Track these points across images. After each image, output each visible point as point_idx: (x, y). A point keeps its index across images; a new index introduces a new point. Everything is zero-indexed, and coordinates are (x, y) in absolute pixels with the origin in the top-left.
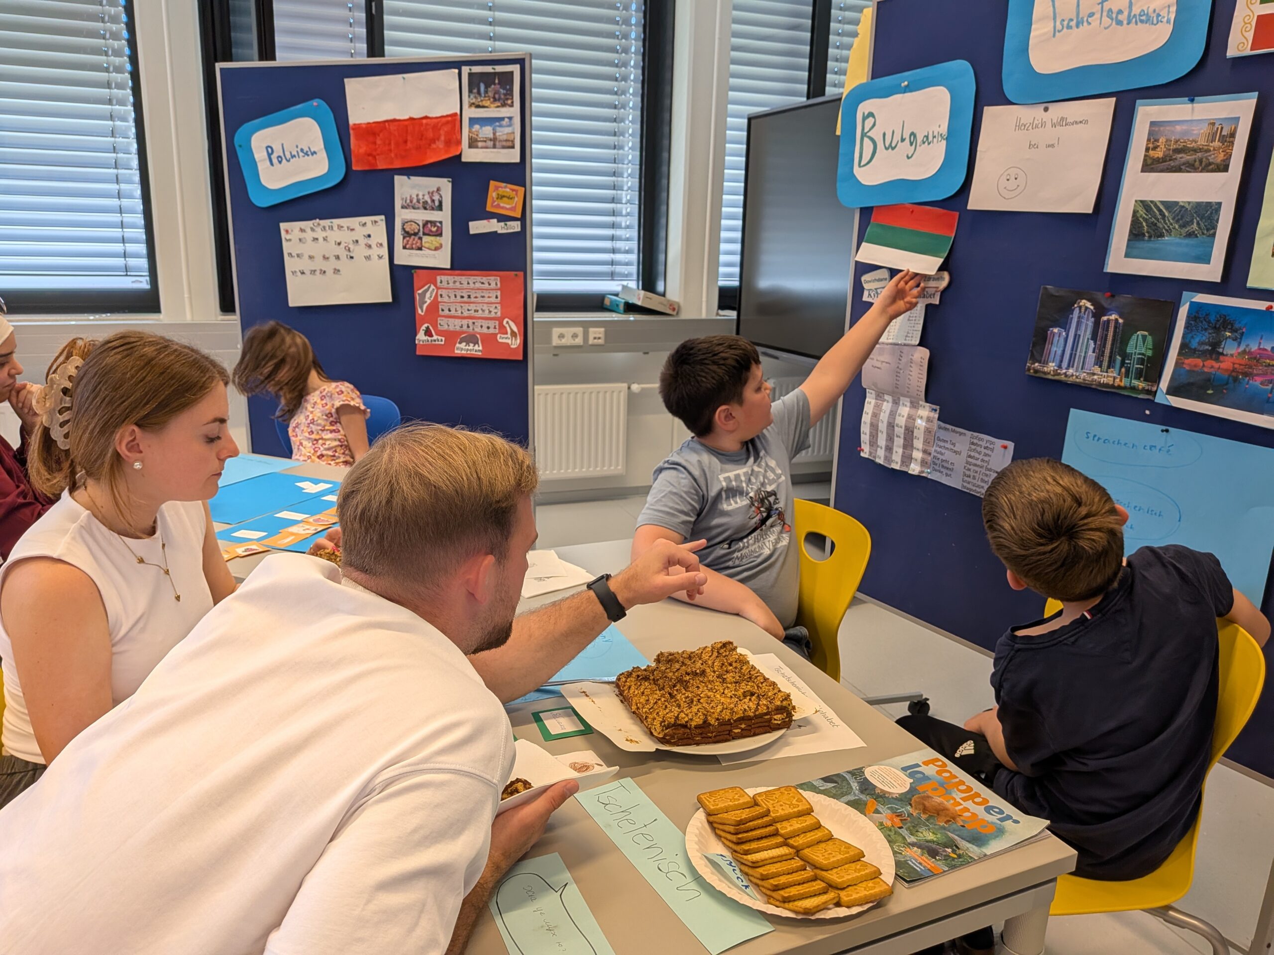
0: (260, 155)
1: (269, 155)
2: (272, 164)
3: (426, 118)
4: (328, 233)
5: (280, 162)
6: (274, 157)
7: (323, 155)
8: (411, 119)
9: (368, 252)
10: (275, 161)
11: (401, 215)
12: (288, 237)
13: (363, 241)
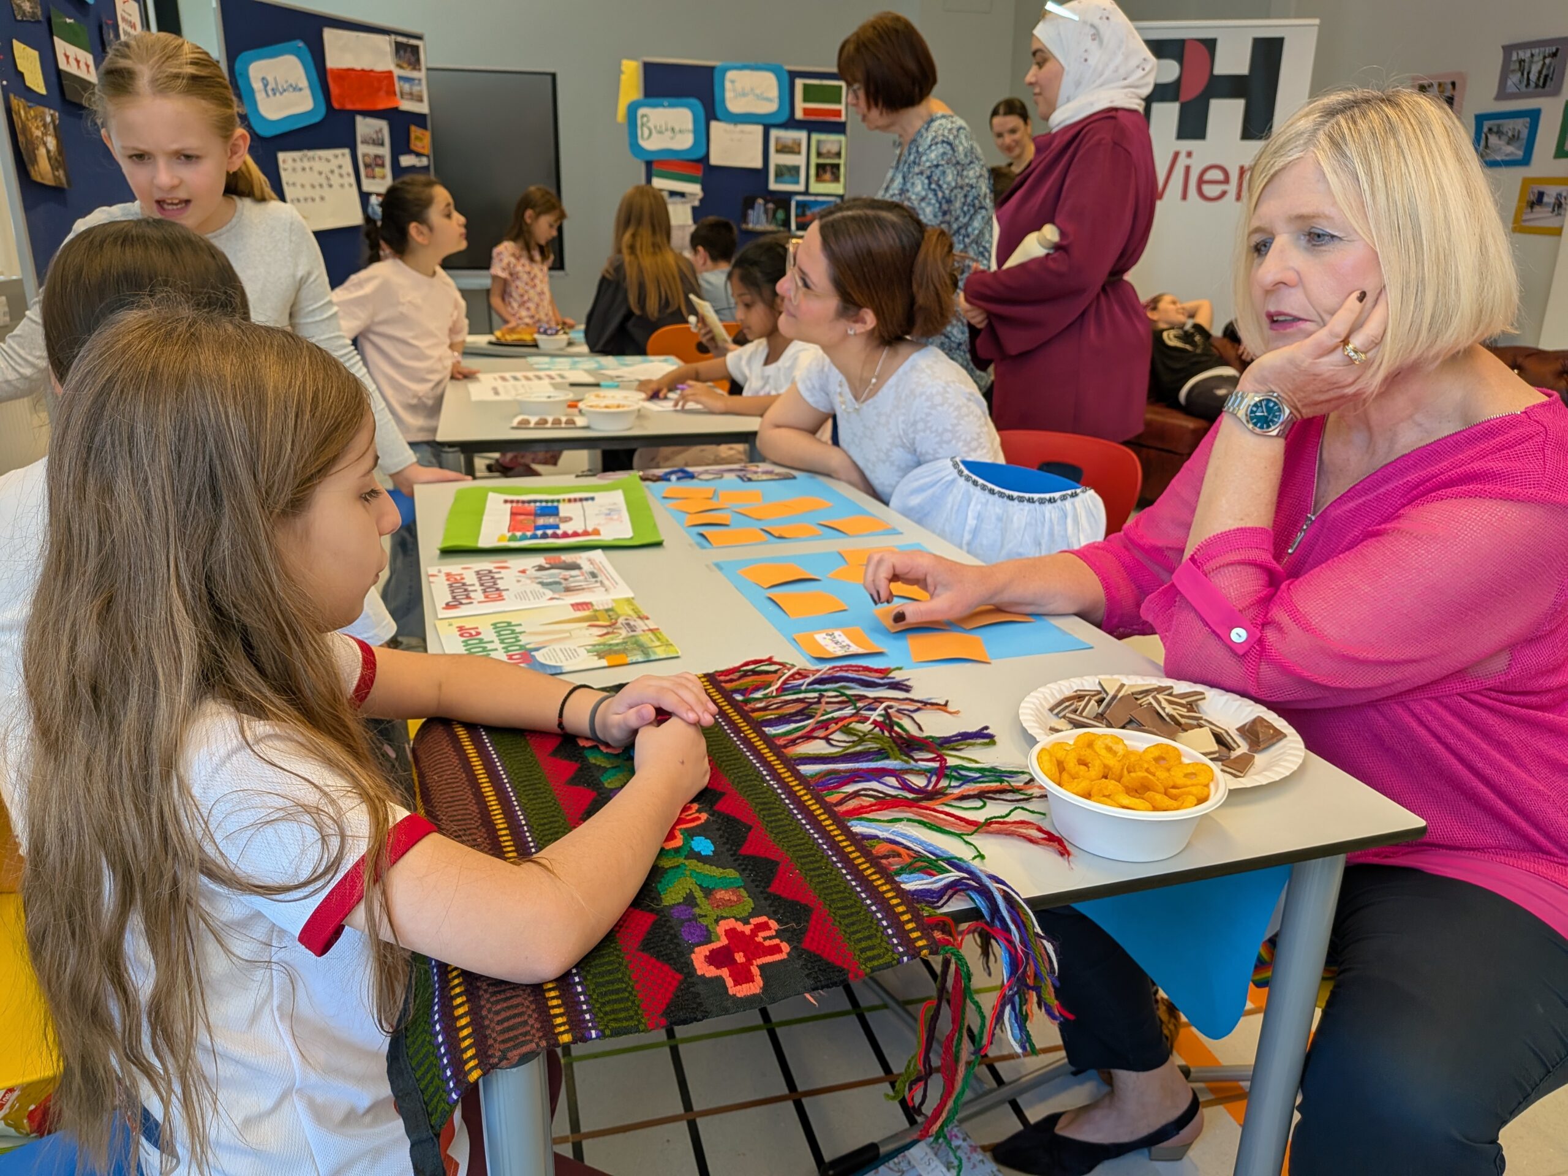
0: (257, 85)
1: (266, 86)
2: (268, 95)
3: (372, 71)
4: (312, 164)
5: (275, 94)
6: (269, 88)
7: (307, 92)
8: (363, 70)
9: (341, 181)
10: (270, 93)
11: (362, 149)
12: (286, 166)
13: (337, 171)
